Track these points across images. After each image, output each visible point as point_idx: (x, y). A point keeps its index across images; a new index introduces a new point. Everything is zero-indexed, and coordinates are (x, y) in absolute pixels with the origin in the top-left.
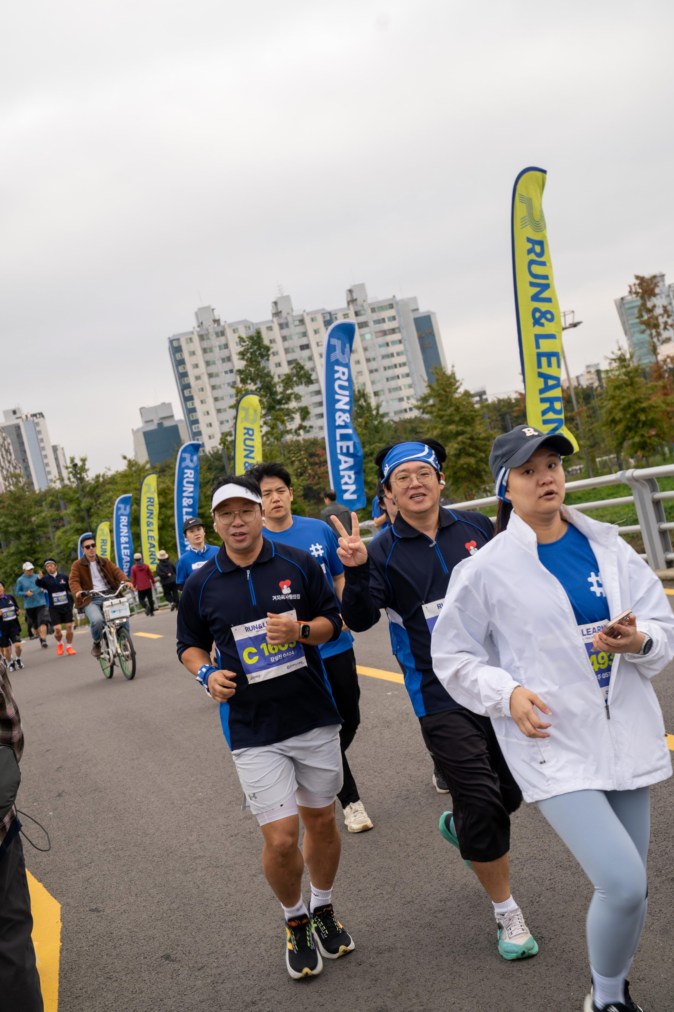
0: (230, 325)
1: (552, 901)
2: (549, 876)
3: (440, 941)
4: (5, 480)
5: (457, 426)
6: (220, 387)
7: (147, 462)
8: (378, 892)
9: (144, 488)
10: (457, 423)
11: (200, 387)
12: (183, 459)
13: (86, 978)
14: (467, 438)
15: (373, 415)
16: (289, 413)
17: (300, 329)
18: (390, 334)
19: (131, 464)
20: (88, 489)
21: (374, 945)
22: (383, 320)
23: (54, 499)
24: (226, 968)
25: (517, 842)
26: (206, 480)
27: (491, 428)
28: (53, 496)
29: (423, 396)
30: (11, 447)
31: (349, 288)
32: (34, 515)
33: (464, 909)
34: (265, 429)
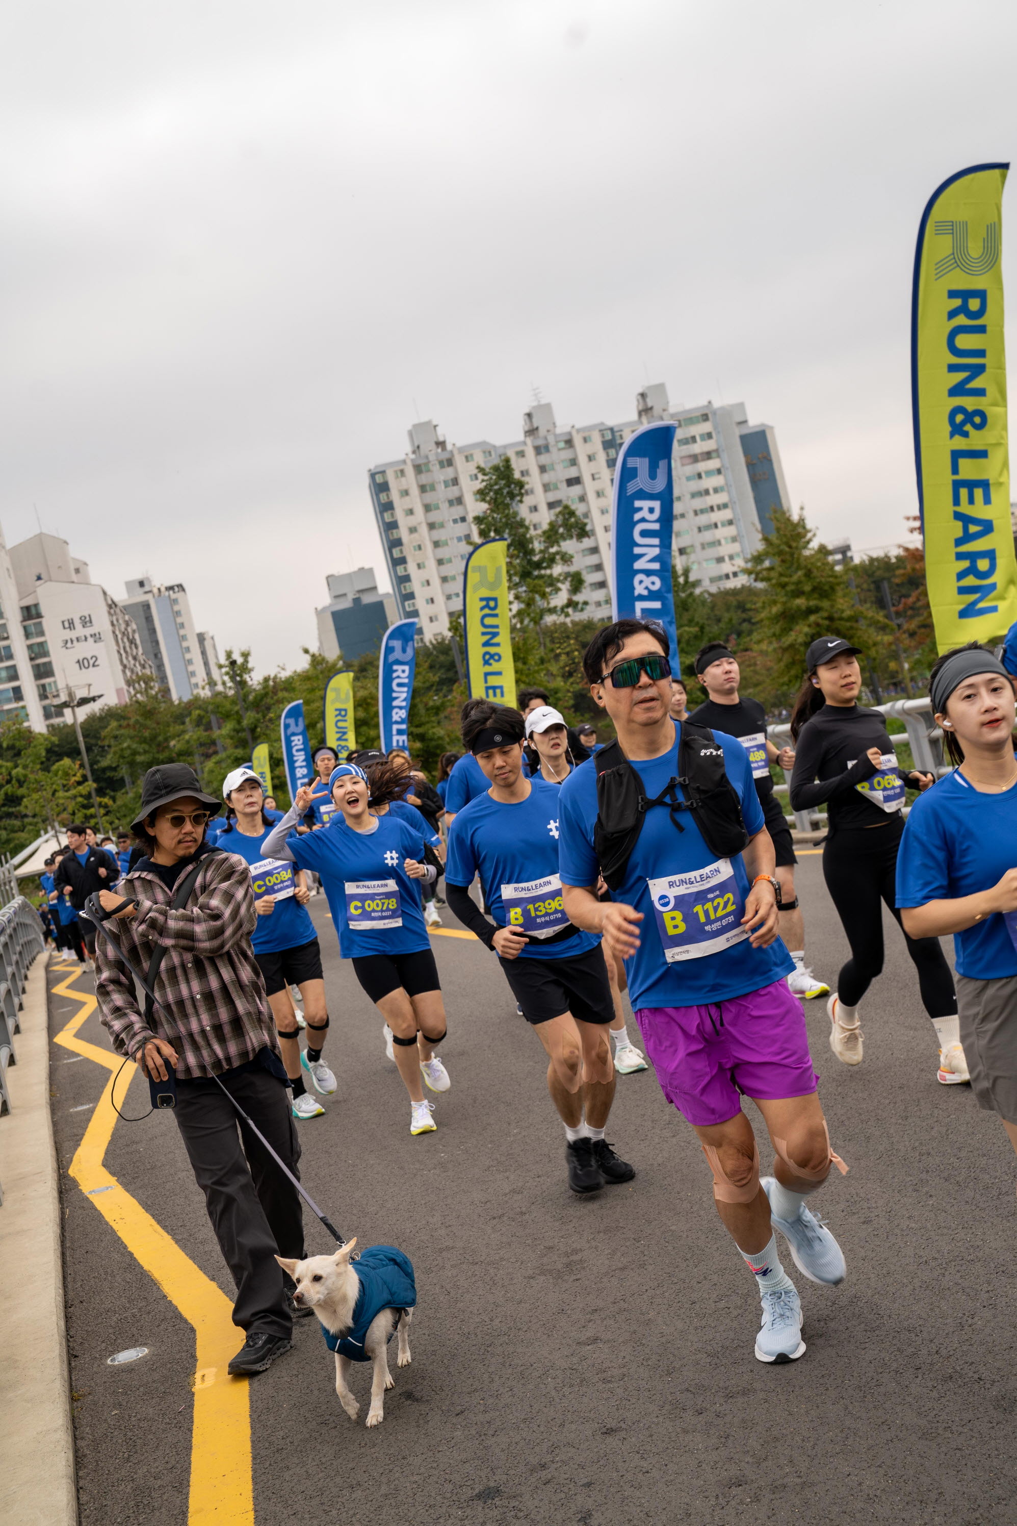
0: (461, 450)
1: (992, 1324)
2: (985, 1287)
3: (821, 1381)
4: (129, 686)
5: (808, 599)
6: (446, 544)
7: (340, 658)
8: (722, 1304)
9: (330, 695)
10: (808, 597)
11: (416, 544)
12: (389, 650)
13: (290, 1423)
14: (823, 618)
15: (679, 583)
16: (552, 582)
17: (567, 454)
18: (703, 460)
19: (317, 661)
20: (251, 697)
21: (721, 1385)
22: (693, 439)
23: (202, 713)
24: (498, 1413)
25: (932, 1233)
26: (427, 684)
27: (860, 601)
28: (200, 708)
29: (755, 554)
30: (137, 636)
31: (640, 390)
32: (173, 738)
33: (855, 1333)
34: (515, 607)
